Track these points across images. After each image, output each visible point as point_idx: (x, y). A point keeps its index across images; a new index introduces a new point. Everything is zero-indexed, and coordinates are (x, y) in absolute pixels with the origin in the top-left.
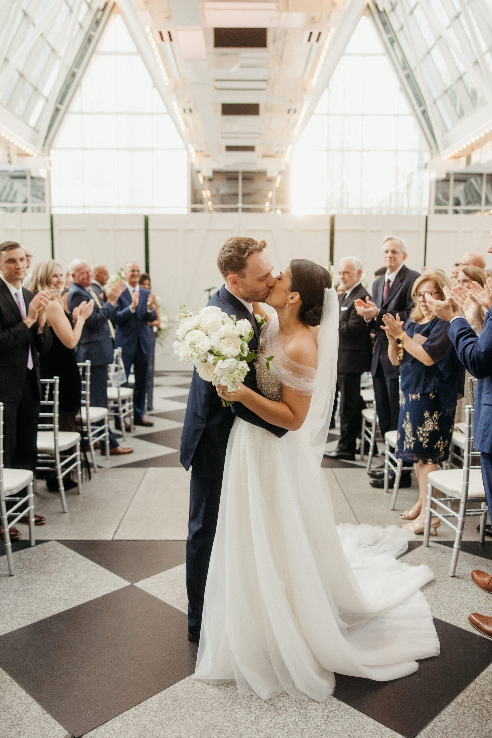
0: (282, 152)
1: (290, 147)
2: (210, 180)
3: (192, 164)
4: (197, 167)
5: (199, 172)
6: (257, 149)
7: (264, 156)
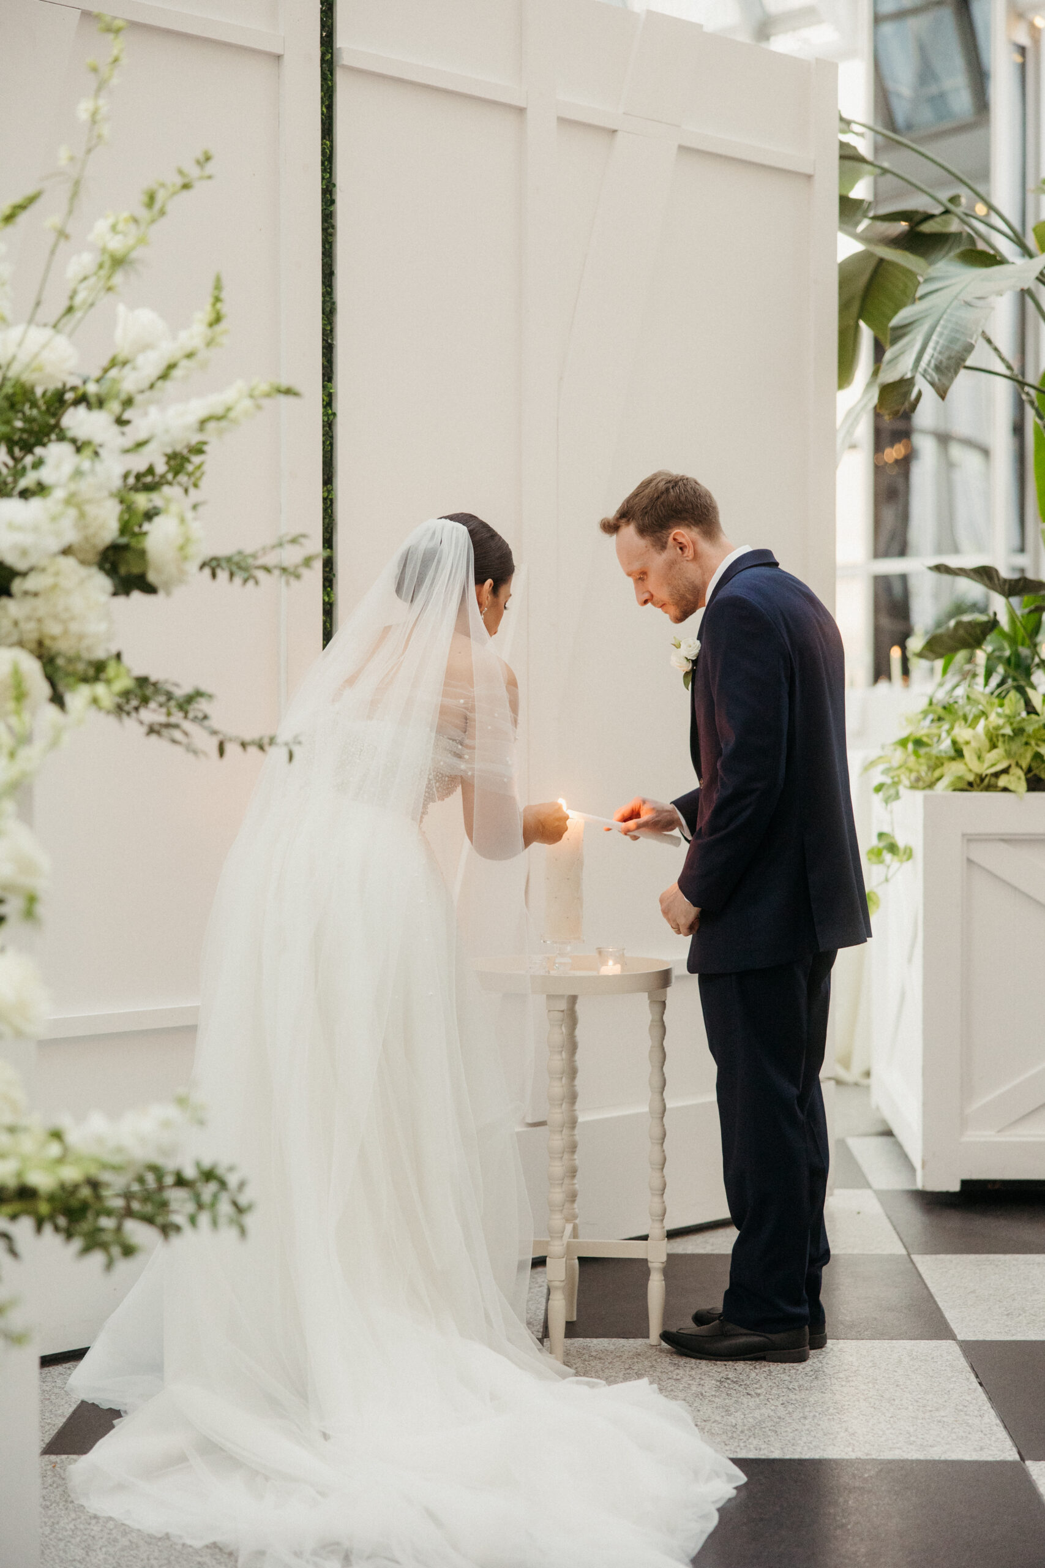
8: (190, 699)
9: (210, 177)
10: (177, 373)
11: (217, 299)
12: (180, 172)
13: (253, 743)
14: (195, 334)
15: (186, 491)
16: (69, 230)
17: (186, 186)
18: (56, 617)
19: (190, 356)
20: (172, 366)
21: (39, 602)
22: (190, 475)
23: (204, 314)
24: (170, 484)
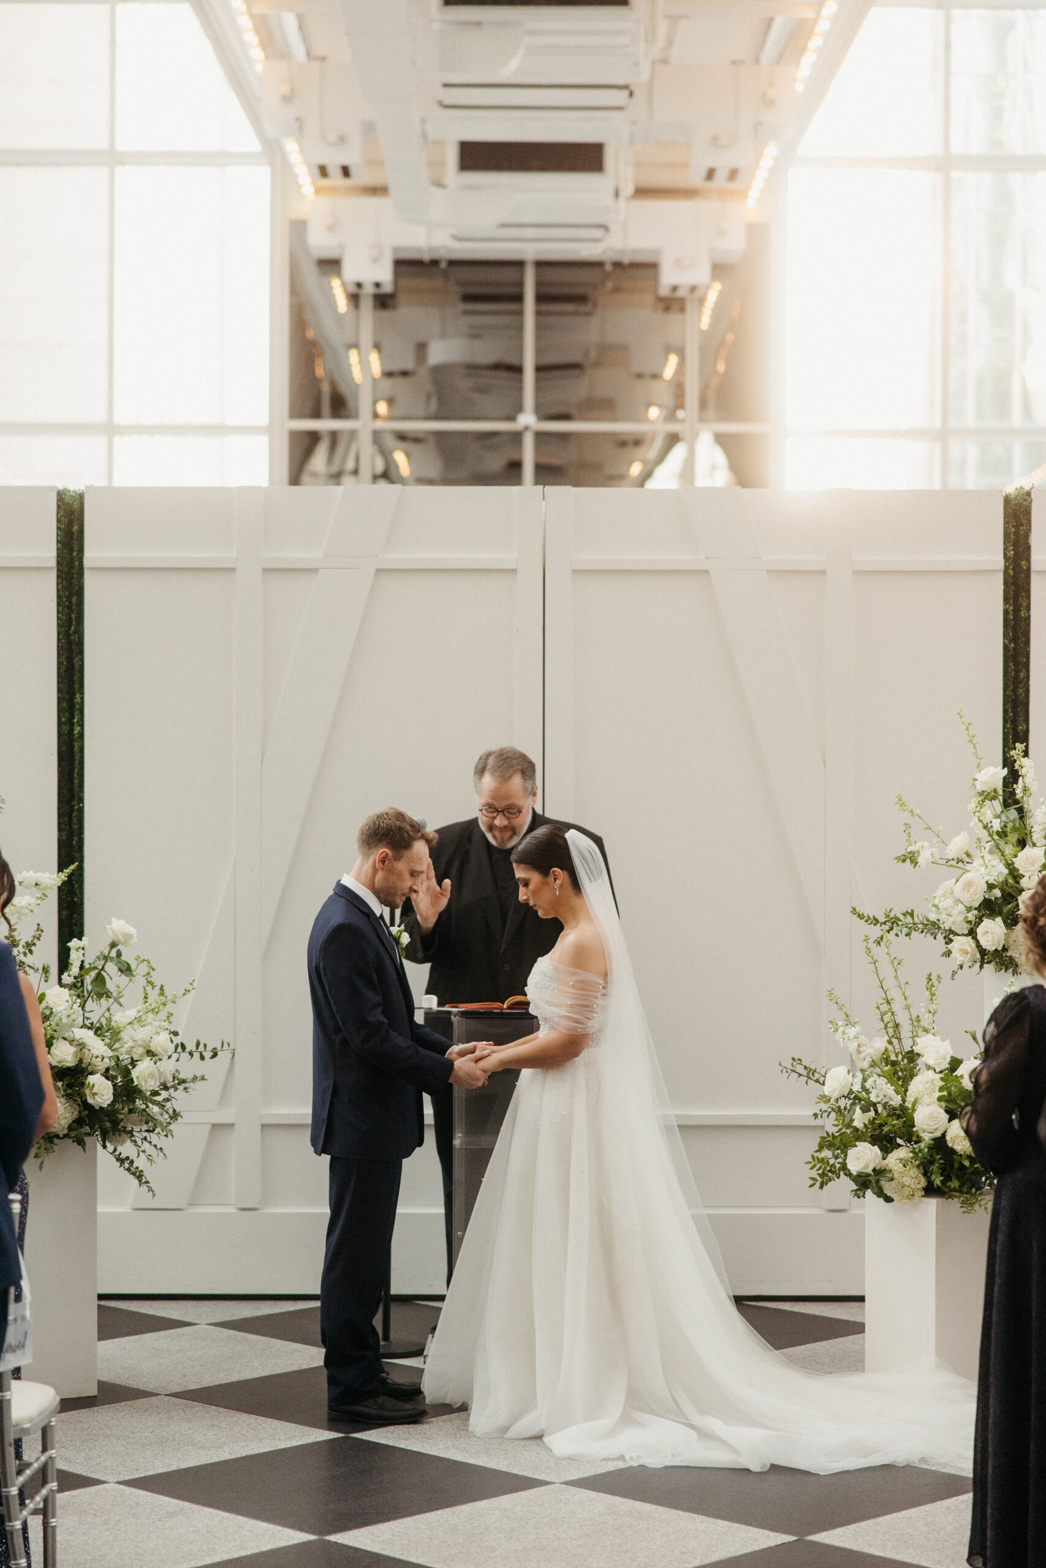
0: (733, 174)
1: (771, 151)
2: (383, 301)
3: (298, 228)
4: (320, 242)
5: (331, 265)
6: (610, 158)
7: (642, 192)
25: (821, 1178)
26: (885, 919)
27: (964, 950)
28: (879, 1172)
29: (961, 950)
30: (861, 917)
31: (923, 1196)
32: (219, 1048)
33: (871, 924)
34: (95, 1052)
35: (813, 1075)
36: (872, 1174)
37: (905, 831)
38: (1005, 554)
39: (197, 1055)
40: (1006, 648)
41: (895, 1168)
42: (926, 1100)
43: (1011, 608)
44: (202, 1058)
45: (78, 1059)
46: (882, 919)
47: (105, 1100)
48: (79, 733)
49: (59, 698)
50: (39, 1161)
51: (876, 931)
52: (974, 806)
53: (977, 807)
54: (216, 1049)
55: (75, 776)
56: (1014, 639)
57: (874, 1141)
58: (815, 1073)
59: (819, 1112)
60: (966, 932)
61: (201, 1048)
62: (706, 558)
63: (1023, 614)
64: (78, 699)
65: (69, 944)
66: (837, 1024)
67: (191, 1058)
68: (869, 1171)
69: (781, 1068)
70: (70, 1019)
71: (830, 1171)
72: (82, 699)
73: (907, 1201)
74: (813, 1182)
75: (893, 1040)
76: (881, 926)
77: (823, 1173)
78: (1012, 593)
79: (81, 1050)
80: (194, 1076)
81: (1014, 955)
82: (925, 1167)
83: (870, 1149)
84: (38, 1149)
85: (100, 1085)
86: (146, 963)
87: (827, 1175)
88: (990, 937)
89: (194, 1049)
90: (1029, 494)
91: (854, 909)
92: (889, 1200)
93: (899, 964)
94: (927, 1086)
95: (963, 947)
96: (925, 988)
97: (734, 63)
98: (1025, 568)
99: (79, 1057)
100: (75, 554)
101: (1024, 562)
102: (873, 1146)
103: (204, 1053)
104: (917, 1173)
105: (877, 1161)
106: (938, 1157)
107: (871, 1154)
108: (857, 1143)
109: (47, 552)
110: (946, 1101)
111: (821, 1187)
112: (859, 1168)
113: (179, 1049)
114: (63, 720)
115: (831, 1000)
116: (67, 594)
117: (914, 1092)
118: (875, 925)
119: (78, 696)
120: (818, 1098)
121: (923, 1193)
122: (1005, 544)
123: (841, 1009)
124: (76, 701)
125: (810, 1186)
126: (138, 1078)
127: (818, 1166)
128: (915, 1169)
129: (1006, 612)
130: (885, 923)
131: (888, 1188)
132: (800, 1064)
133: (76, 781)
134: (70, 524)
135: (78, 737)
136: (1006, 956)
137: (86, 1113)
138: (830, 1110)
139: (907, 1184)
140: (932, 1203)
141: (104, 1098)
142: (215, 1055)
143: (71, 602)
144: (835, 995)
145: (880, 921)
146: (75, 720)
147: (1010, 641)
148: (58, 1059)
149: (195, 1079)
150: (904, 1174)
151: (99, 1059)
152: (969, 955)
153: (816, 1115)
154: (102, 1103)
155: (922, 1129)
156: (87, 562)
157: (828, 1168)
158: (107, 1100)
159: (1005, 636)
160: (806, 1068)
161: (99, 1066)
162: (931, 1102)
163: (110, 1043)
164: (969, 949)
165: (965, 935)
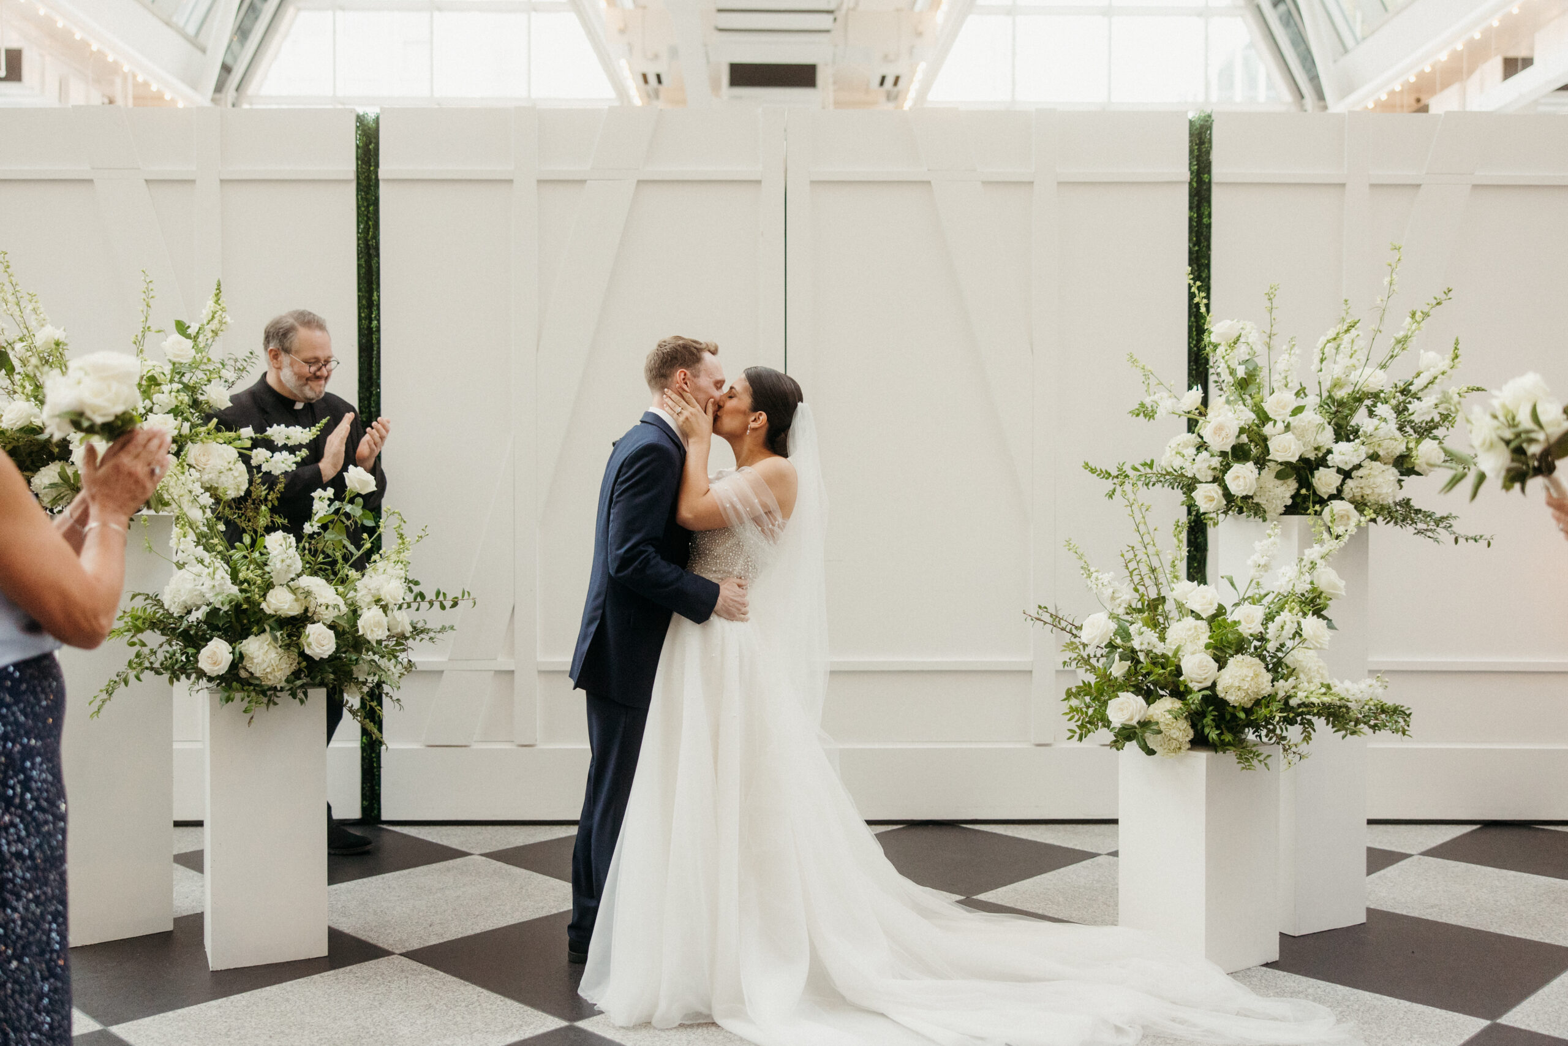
6: (820, 76)
8: (1442, 519)
9: (1450, 299)
10: (1437, 381)
11: (1456, 348)
12: (1435, 298)
13: (1472, 538)
14: (1444, 364)
15: (1448, 428)
16: (1381, 328)
17: (1438, 304)
18: (1369, 487)
19: (1443, 373)
20: (1435, 378)
21: (1363, 480)
22: (1450, 422)
23: (1451, 355)
24: (1441, 426)
25: (1080, 730)
26: (1117, 473)
27: (1210, 497)
28: (1145, 724)
29: (1206, 497)
30: (1093, 471)
31: (1189, 749)
32: (460, 598)
33: (1103, 478)
34: (320, 601)
35: (1059, 623)
36: (1137, 726)
37: (1143, 382)
38: (1190, 169)
39: (437, 604)
40: (1190, 252)
41: (1162, 720)
42: (1188, 648)
43: (1195, 215)
44: (443, 607)
45: (303, 608)
46: (1114, 473)
47: (325, 651)
48: (376, 327)
49: (359, 296)
50: (249, 716)
51: (1109, 484)
52: (1224, 350)
53: (1226, 350)
54: (456, 598)
55: (374, 364)
56: (1197, 243)
57: (1138, 690)
58: (1061, 621)
59: (1068, 660)
60: (1210, 479)
61: (441, 598)
62: (929, 170)
63: (1205, 220)
64: (375, 297)
65: (313, 494)
66: (1089, 570)
67: (431, 607)
68: (1134, 723)
69: (1025, 616)
70: (284, 563)
71: (1089, 722)
72: (379, 297)
73: (1173, 754)
74: (1071, 734)
75: (1138, 587)
76: (1113, 479)
77: (1082, 724)
78: (1196, 203)
79: (306, 597)
80: (443, 626)
81: (1261, 502)
82: (1195, 719)
83: (1134, 700)
84: (249, 702)
85: (319, 635)
86: (397, 515)
87: (1086, 727)
88: (1241, 481)
89: (434, 598)
90: (1210, 116)
91: (1087, 464)
92: (1151, 752)
93: (1147, 510)
94: (1190, 633)
95: (1209, 494)
96: (1173, 535)
97: (898, 10)
98: (1207, 180)
99: (304, 605)
100: (372, 168)
101: (1206, 176)
102: (1137, 696)
103: (444, 602)
104: (1185, 725)
105: (1143, 712)
106: (1211, 708)
107: (1136, 706)
108: (1119, 693)
109: (348, 167)
110: (1216, 648)
111: (1080, 739)
112: (1123, 720)
113: (419, 599)
114: (363, 315)
115: (1069, 550)
116: (365, 204)
117: (1176, 639)
118: (1107, 478)
119: (375, 293)
120: (1064, 646)
121: (1189, 746)
122: (1190, 159)
123: (1081, 558)
124: (373, 298)
125: (1069, 739)
126: (363, 627)
127: (1077, 717)
128: (1184, 721)
129: (1191, 219)
130: (1117, 477)
131: (1152, 741)
132: (1047, 612)
133: (374, 369)
134: (367, 145)
135: (376, 331)
136: (1252, 503)
137: (304, 664)
138: (1079, 658)
139: (1175, 736)
140: (1201, 757)
141: (324, 648)
142: (455, 604)
143: (369, 212)
144: (1073, 544)
145: (1113, 475)
146: (373, 316)
147: (1194, 245)
148: (272, 607)
149: (443, 629)
150: (1171, 726)
151: (323, 608)
152: (1215, 502)
153: (1065, 663)
154: (322, 654)
155: (1190, 678)
156: (382, 174)
157: (1087, 720)
158: (328, 650)
159: (1190, 240)
160: (1051, 615)
161: (326, 615)
162: (1195, 650)
163: (344, 592)
164: (1216, 496)
165: (1210, 482)
